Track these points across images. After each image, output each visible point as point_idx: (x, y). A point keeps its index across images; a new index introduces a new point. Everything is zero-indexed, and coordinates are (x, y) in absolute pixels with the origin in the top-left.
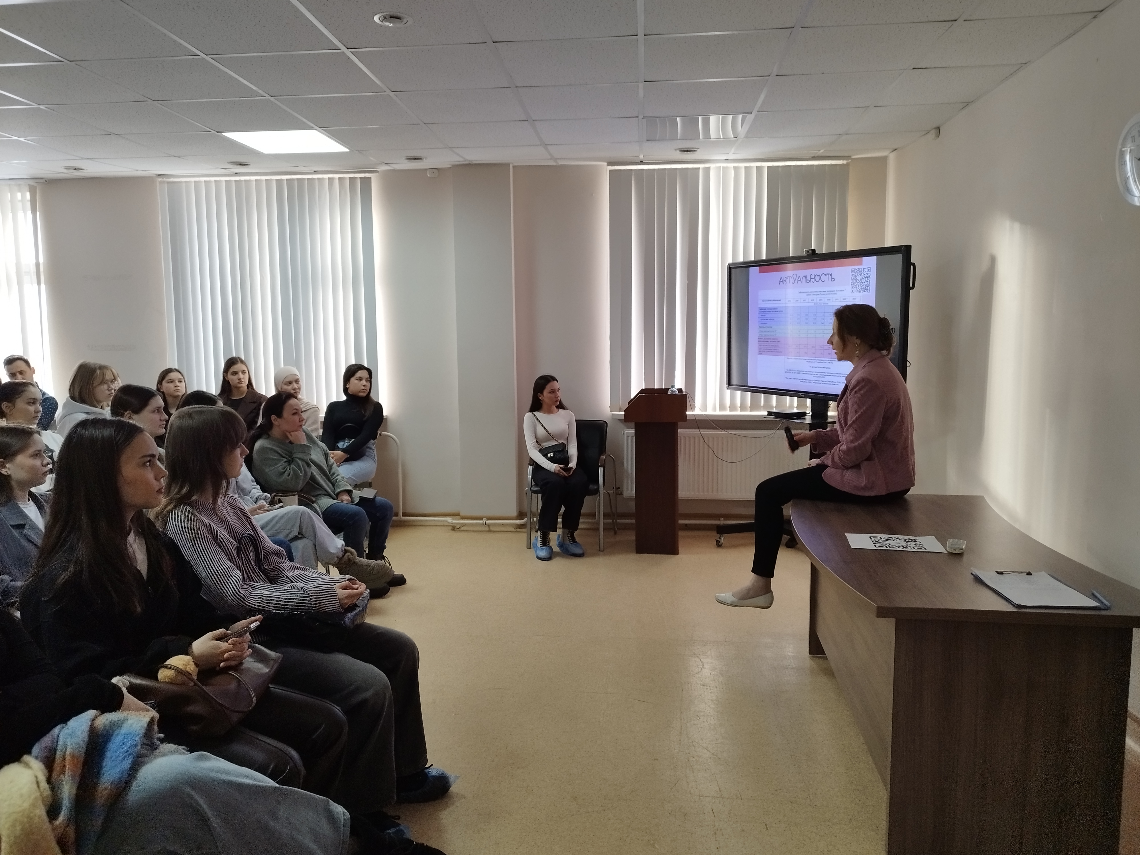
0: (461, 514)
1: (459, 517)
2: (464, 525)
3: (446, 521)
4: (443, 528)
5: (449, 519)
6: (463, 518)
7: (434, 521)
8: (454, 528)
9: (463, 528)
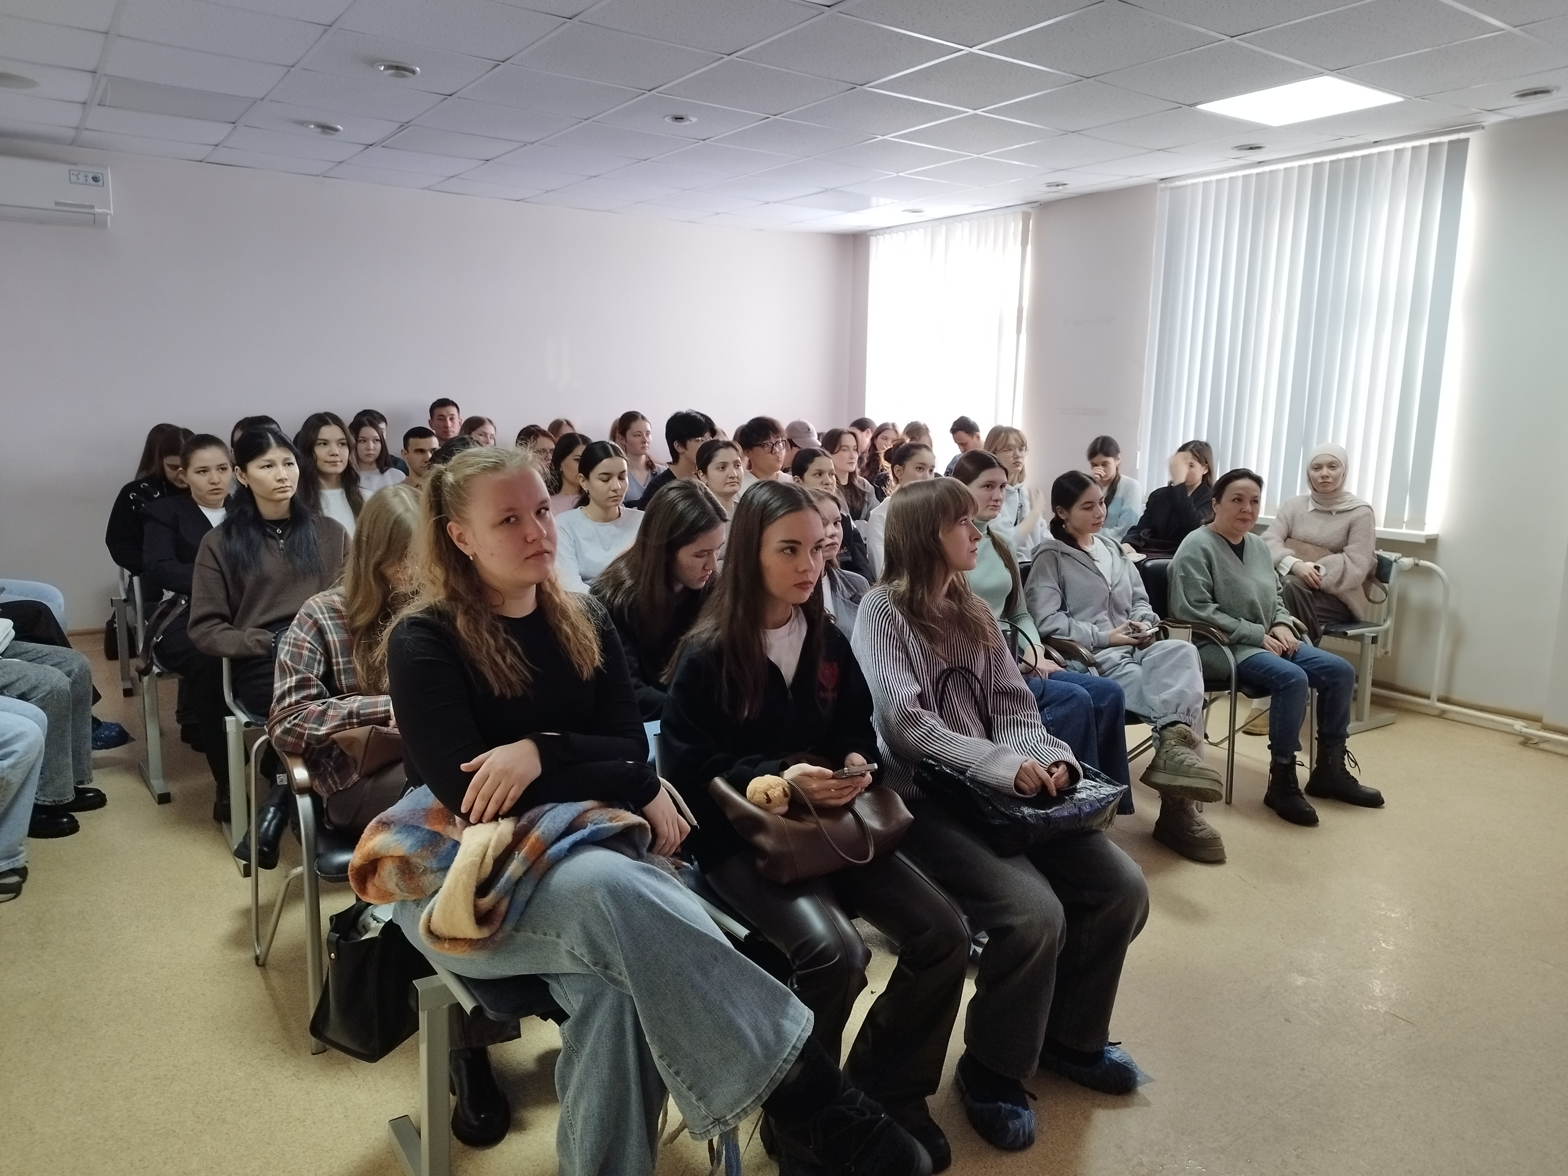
0: (1545, 720)
1: (1539, 724)
2: (1547, 741)
3: (1512, 726)
4: (1507, 736)
5: (1519, 725)
6: (1546, 728)
7: (1493, 721)
8: (1526, 742)
9: (1542, 746)
